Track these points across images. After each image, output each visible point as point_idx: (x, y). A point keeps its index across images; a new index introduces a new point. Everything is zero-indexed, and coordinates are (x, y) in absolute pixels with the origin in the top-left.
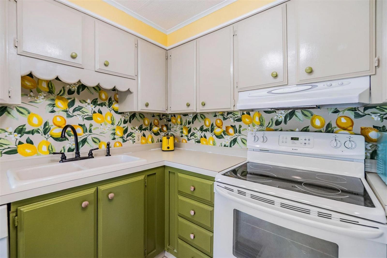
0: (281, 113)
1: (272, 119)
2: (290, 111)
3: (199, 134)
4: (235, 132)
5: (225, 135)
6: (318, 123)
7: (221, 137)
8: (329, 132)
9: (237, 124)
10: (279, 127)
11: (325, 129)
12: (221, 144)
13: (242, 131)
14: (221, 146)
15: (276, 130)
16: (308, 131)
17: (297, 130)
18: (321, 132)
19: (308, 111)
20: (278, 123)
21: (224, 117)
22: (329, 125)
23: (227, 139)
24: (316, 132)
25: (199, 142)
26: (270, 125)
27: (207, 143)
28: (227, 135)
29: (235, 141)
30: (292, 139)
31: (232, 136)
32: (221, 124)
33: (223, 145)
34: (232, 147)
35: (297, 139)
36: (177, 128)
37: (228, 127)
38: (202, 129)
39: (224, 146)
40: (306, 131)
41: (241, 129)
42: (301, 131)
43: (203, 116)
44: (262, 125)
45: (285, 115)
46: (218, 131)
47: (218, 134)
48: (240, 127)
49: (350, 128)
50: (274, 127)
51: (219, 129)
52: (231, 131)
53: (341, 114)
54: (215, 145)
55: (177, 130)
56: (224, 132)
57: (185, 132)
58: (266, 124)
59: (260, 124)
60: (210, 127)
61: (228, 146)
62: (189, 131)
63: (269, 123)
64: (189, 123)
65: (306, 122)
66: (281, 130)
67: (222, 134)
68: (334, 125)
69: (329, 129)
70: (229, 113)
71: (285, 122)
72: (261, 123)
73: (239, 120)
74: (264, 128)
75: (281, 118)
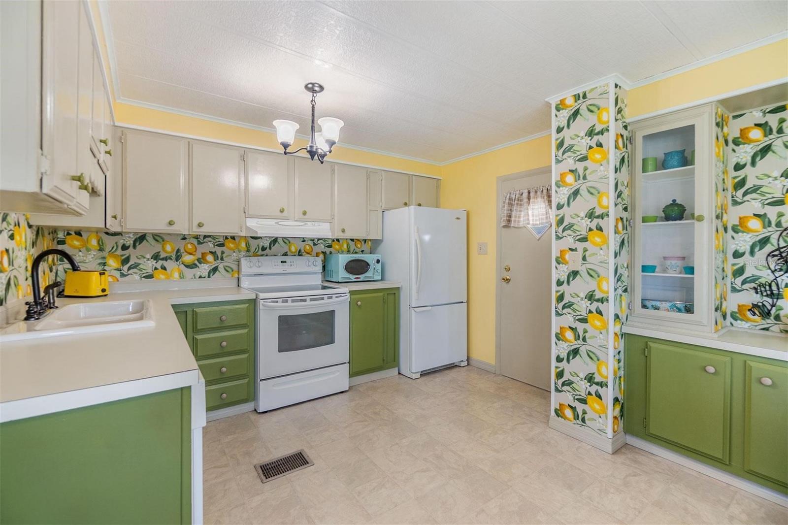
0: (266, 240)
1: (258, 245)
2: (273, 238)
3: (149, 265)
4: (216, 258)
5: (200, 263)
6: (293, 249)
7: (194, 266)
8: (300, 256)
9: (219, 250)
10: (264, 253)
11: (297, 253)
12: (194, 275)
13: (226, 257)
14: (195, 278)
15: (262, 255)
16: (287, 255)
17: (279, 255)
18: (295, 256)
19: (287, 240)
20: (264, 249)
21: (199, 241)
22: (300, 251)
23: (204, 269)
24: (292, 256)
25: (150, 276)
26: (257, 250)
27: (169, 277)
28: (204, 263)
29: (215, 270)
30: (282, 262)
31: (212, 264)
32: (195, 250)
33: (197, 277)
34: (212, 277)
35: (285, 262)
36: (86, 257)
37: (205, 253)
38: (156, 257)
39: (199, 278)
40: (285, 255)
41: (224, 255)
42: (283, 255)
43: (158, 237)
44: (248, 251)
45: (269, 242)
46: (188, 259)
47: (188, 263)
48: (223, 253)
49: (311, 253)
50: (260, 252)
51: (191, 256)
52: (210, 258)
53: (306, 243)
54: (183, 278)
55: (87, 261)
56: (198, 260)
57: (113, 263)
58: (252, 250)
59: (246, 250)
60: (175, 254)
61: (205, 277)
62: (126, 261)
63: (256, 249)
64: (125, 248)
65: (286, 249)
66: (267, 256)
67: (196, 262)
68: (303, 251)
69: (300, 254)
70: (205, 237)
71: (270, 248)
72: (248, 249)
73: (222, 245)
74: (251, 253)
75: (267, 244)
